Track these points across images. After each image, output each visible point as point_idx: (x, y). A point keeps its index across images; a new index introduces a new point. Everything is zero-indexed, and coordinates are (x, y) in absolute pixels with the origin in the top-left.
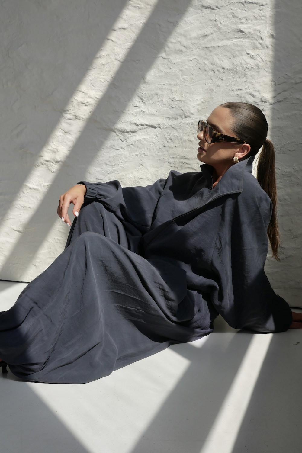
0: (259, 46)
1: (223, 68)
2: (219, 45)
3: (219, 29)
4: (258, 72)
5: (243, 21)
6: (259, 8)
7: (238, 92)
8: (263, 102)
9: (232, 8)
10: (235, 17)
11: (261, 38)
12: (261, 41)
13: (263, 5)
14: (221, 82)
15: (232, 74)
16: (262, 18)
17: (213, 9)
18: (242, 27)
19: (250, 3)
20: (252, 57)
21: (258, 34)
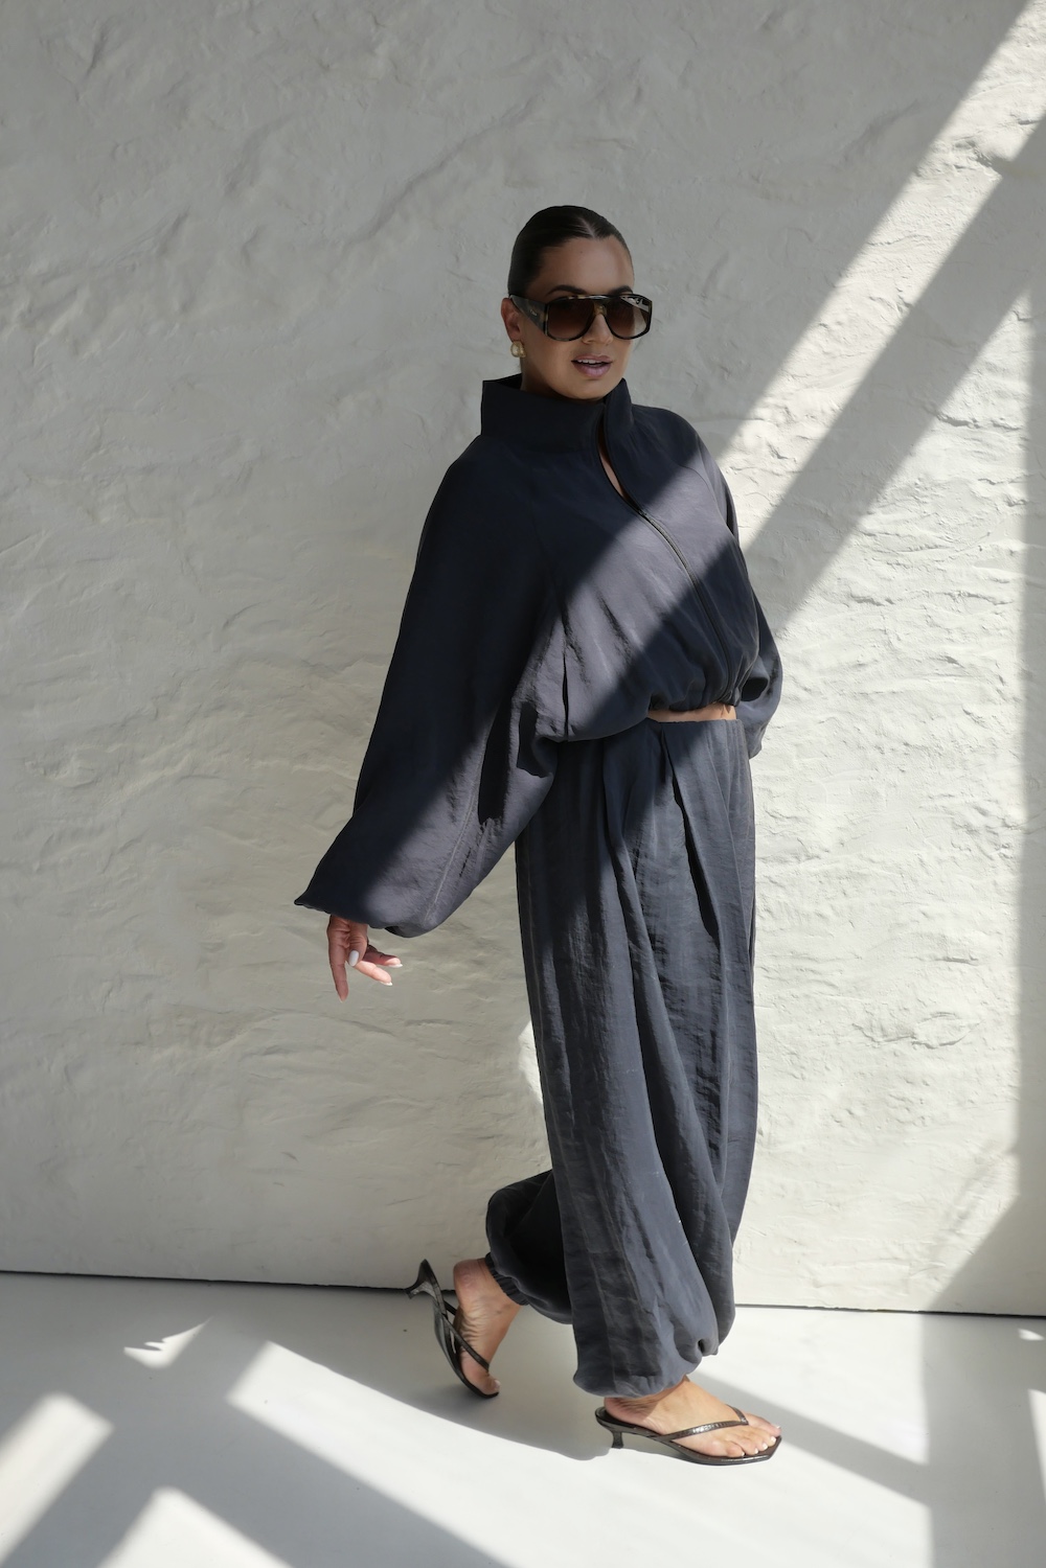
0: (995, 695)
1: (906, 744)
2: (895, 690)
3: (895, 651)
4: (995, 756)
5: (956, 636)
6: (994, 608)
7: (945, 802)
8: (1009, 827)
9: (926, 605)
10: (933, 625)
11: (1001, 679)
12: (1000, 686)
13: (1002, 603)
14: (901, 775)
15: (927, 758)
16: (1002, 632)
17: (878, 604)
18: (953, 651)
19: (970, 595)
20: (978, 721)
21: (993, 668)
